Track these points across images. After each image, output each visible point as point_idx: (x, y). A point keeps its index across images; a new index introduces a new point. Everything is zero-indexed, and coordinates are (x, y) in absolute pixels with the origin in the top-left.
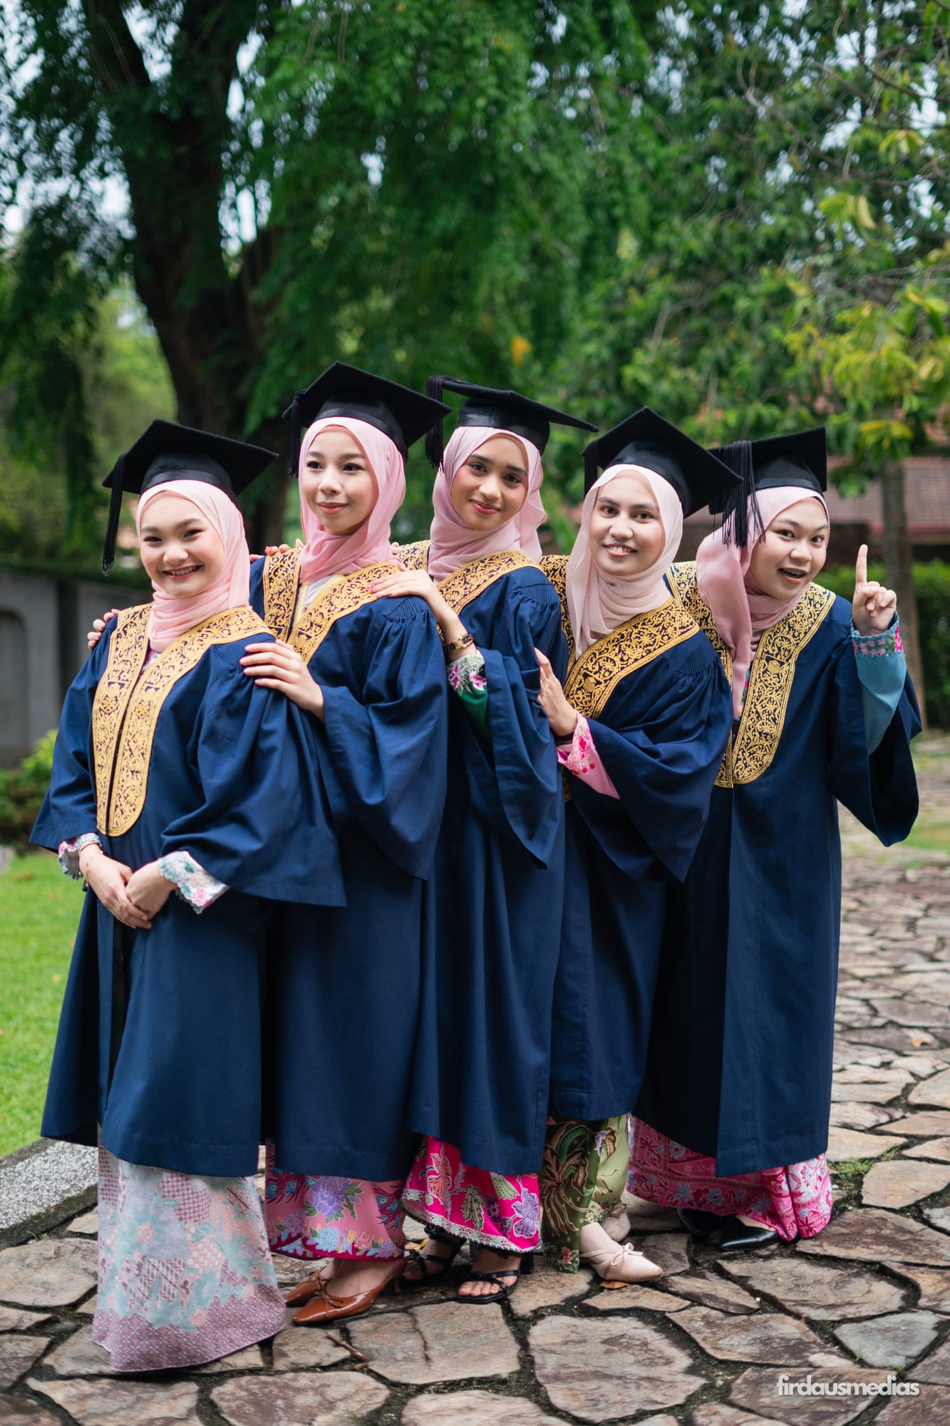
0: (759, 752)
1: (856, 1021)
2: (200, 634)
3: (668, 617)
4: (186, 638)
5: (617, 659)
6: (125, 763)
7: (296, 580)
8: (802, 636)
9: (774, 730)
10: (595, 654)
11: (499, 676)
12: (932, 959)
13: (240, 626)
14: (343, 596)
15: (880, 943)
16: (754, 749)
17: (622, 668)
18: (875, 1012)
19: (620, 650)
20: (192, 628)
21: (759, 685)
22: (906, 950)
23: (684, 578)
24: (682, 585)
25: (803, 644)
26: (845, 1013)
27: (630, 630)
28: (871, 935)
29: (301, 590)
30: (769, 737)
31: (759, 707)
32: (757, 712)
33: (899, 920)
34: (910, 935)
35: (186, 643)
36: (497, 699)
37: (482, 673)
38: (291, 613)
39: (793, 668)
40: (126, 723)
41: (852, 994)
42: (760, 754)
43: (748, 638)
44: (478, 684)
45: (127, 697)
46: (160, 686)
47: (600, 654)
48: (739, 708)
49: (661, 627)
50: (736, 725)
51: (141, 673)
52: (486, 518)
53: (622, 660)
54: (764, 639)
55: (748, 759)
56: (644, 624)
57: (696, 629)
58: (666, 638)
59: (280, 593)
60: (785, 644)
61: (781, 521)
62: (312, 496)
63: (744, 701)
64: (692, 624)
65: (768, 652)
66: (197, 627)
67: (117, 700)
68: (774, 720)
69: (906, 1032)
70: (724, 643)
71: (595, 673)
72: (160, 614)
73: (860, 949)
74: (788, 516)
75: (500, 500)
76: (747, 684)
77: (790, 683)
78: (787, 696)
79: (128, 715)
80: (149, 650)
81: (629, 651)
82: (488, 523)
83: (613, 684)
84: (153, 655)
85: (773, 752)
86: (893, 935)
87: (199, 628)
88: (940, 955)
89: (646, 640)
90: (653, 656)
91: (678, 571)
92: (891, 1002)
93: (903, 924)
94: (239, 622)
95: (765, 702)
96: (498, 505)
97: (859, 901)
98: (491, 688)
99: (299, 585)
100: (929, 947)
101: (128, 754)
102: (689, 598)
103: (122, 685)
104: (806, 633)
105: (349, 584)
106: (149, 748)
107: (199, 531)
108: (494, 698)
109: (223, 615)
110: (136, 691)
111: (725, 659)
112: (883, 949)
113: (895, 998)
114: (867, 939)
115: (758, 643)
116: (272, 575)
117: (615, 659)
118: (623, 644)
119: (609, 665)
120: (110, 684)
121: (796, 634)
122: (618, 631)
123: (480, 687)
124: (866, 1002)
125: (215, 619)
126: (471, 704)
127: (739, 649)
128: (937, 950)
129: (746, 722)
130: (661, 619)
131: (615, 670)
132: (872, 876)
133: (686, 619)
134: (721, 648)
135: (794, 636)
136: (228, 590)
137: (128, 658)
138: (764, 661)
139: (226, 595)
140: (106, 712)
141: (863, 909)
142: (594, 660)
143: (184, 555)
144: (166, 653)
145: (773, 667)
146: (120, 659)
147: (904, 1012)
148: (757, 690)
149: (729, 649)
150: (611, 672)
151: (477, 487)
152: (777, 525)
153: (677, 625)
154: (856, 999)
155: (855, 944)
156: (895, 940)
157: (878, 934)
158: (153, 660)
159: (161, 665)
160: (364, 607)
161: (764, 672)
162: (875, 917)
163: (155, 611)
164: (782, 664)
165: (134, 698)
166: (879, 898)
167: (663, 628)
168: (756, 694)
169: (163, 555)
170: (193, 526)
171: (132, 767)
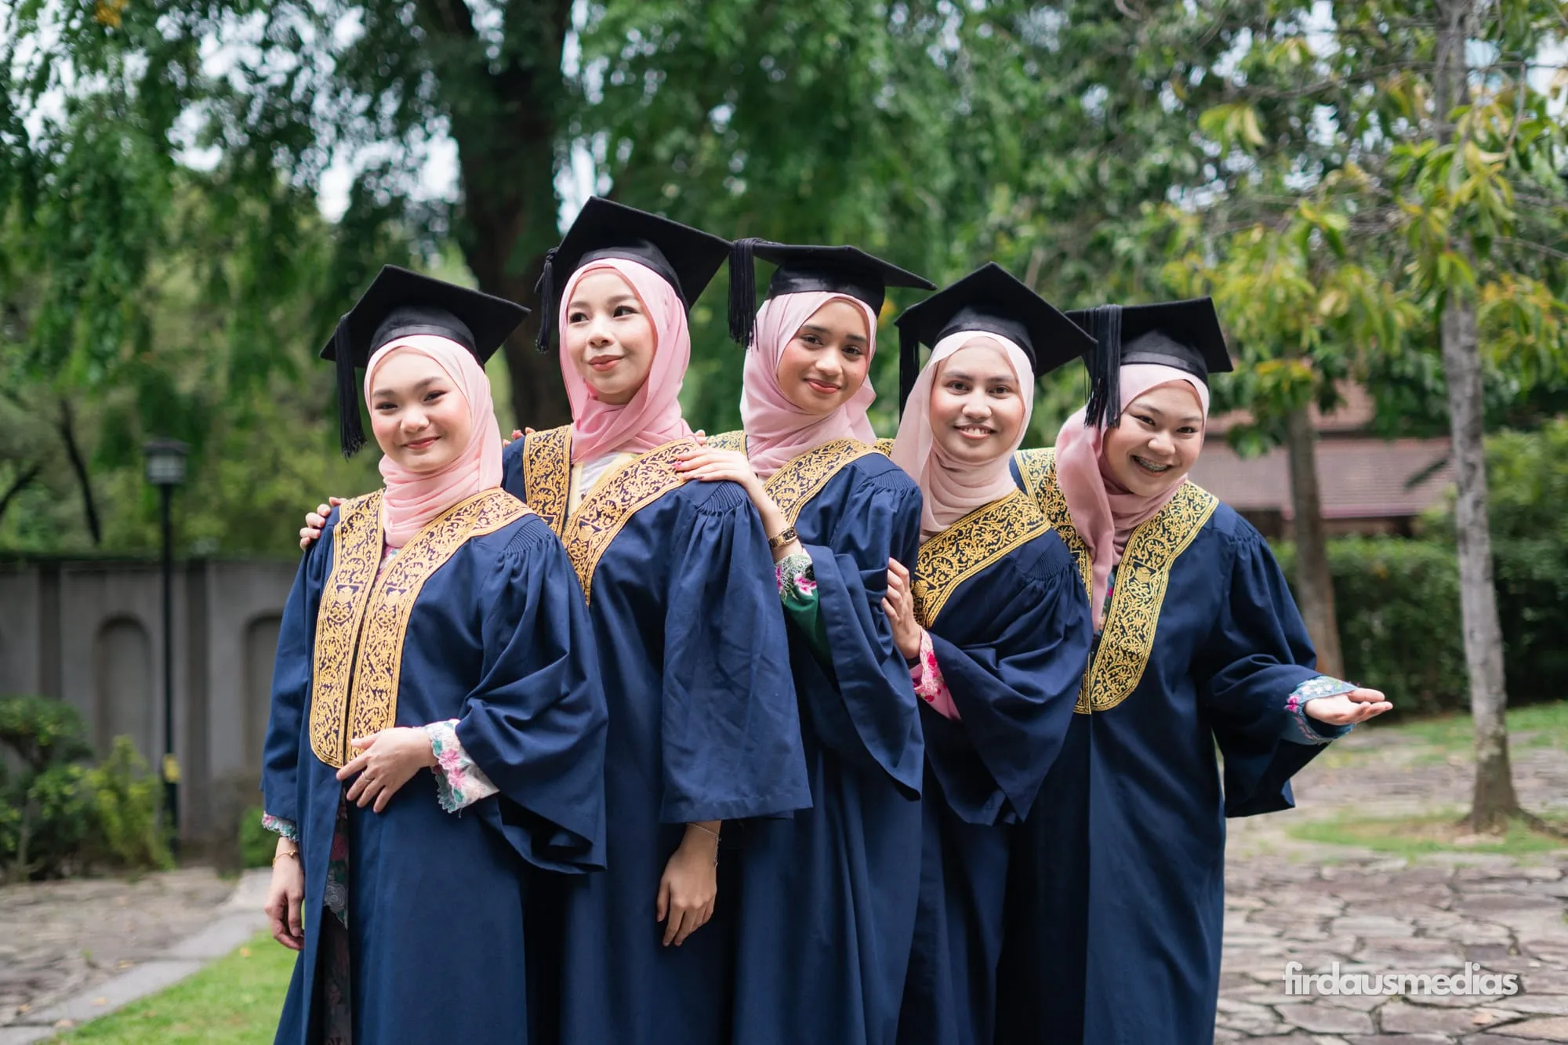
0: (1122, 674)
1: (1256, 1028)
2: (449, 523)
3: (1013, 511)
4: (430, 528)
5: (954, 560)
6: (363, 681)
7: (567, 460)
8: (1178, 540)
9: (1141, 649)
10: (927, 554)
11: (831, 574)
12: (1350, 960)
13: (498, 512)
14: (638, 481)
15: (1289, 944)
16: (1117, 670)
17: (960, 572)
18: (1280, 1018)
19: (958, 550)
20: (437, 516)
21: (1125, 594)
22: (1318, 952)
23: (1038, 466)
24: (1035, 474)
25: (1179, 550)
26: (1245, 1020)
27: (969, 526)
28: (1279, 936)
29: (573, 471)
30: (1134, 657)
31: (1124, 621)
32: (1122, 627)
33: (1312, 920)
34: (1324, 935)
35: (432, 534)
36: (830, 602)
37: (810, 575)
38: (564, 499)
39: (1166, 578)
40: (364, 634)
41: (1254, 999)
42: (1123, 676)
43: (1109, 535)
44: (805, 589)
45: (364, 602)
46: (407, 588)
47: (934, 553)
48: (1099, 619)
49: (1006, 523)
50: (1097, 640)
51: (378, 572)
52: (824, 398)
53: (960, 561)
54: (1133, 542)
55: (1109, 682)
56: (986, 519)
57: (1046, 526)
58: (1012, 535)
59: (548, 476)
60: (1158, 549)
61: (1139, 406)
62: (579, 355)
63: (1107, 611)
64: (1042, 519)
65: (1136, 557)
66: (445, 514)
67: (350, 607)
68: (1142, 637)
69: (1317, 1039)
70: (1083, 543)
71: (928, 576)
72: (395, 502)
73: (1265, 951)
74: (1147, 401)
75: (841, 377)
76: (1111, 592)
77: (1162, 595)
78: (1158, 609)
79: (366, 624)
80: (385, 545)
81: (968, 551)
82: (827, 404)
83: (949, 589)
84: (389, 551)
85: (1140, 675)
86: (1305, 935)
87: (447, 515)
88: (1359, 956)
89: (988, 538)
90: (998, 556)
91: (1030, 458)
92: (1301, 1007)
93: (1317, 924)
94: (495, 508)
95: (1132, 615)
96: (839, 383)
97: (1265, 900)
98: (824, 590)
99: (572, 466)
100: (1347, 948)
101: (367, 670)
102: (1042, 489)
103: (355, 589)
104: (1184, 537)
105: (643, 466)
106: (398, 662)
107: (442, 393)
108: (826, 601)
109: (474, 499)
110: (374, 595)
111: (1083, 559)
112: (1292, 951)
113: (1305, 1003)
114: (1274, 941)
115: (1124, 545)
116: (533, 456)
117: (953, 560)
118: (962, 542)
119: (944, 568)
120: (339, 588)
121: (1172, 538)
122: (956, 527)
123: (808, 591)
124: (1271, 1007)
125: (465, 504)
126: (797, 612)
127: (1099, 549)
128: (1355, 951)
129: (1108, 638)
130: (1006, 513)
131: (953, 574)
132: (1280, 874)
133: (1035, 514)
134: (1079, 548)
135: (1169, 540)
136: (478, 467)
137: (359, 555)
138: (1131, 568)
139: (475, 475)
140: (335, 621)
141: (1271, 909)
142: (927, 561)
143: (424, 422)
144: (406, 548)
145: (1142, 574)
146: (349, 558)
147: (1315, 1018)
148: (1122, 600)
149: (1088, 549)
150: (947, 576)
151: (814, 363)
152: (1135, 409)
153: (1025, 520)
154: (1260, 1004)
155: (1259, 946)
156: (1307, 941)
157: (1287, 936)
158: (390, 557)
159: (403, 562)
160: (667, 495)
161: (1131, 580)
162: (1284, 917)
163: (388, 499)
164: (1153, 572)
165: (373, 602)
166: (1289, 897)
167: (1009, 524)
168: (1122, 605)
169: (399, 423)
170: (434, 387)
171: (372, 684)
